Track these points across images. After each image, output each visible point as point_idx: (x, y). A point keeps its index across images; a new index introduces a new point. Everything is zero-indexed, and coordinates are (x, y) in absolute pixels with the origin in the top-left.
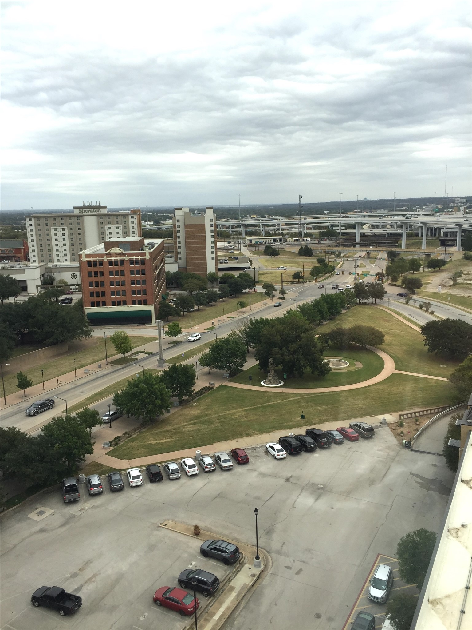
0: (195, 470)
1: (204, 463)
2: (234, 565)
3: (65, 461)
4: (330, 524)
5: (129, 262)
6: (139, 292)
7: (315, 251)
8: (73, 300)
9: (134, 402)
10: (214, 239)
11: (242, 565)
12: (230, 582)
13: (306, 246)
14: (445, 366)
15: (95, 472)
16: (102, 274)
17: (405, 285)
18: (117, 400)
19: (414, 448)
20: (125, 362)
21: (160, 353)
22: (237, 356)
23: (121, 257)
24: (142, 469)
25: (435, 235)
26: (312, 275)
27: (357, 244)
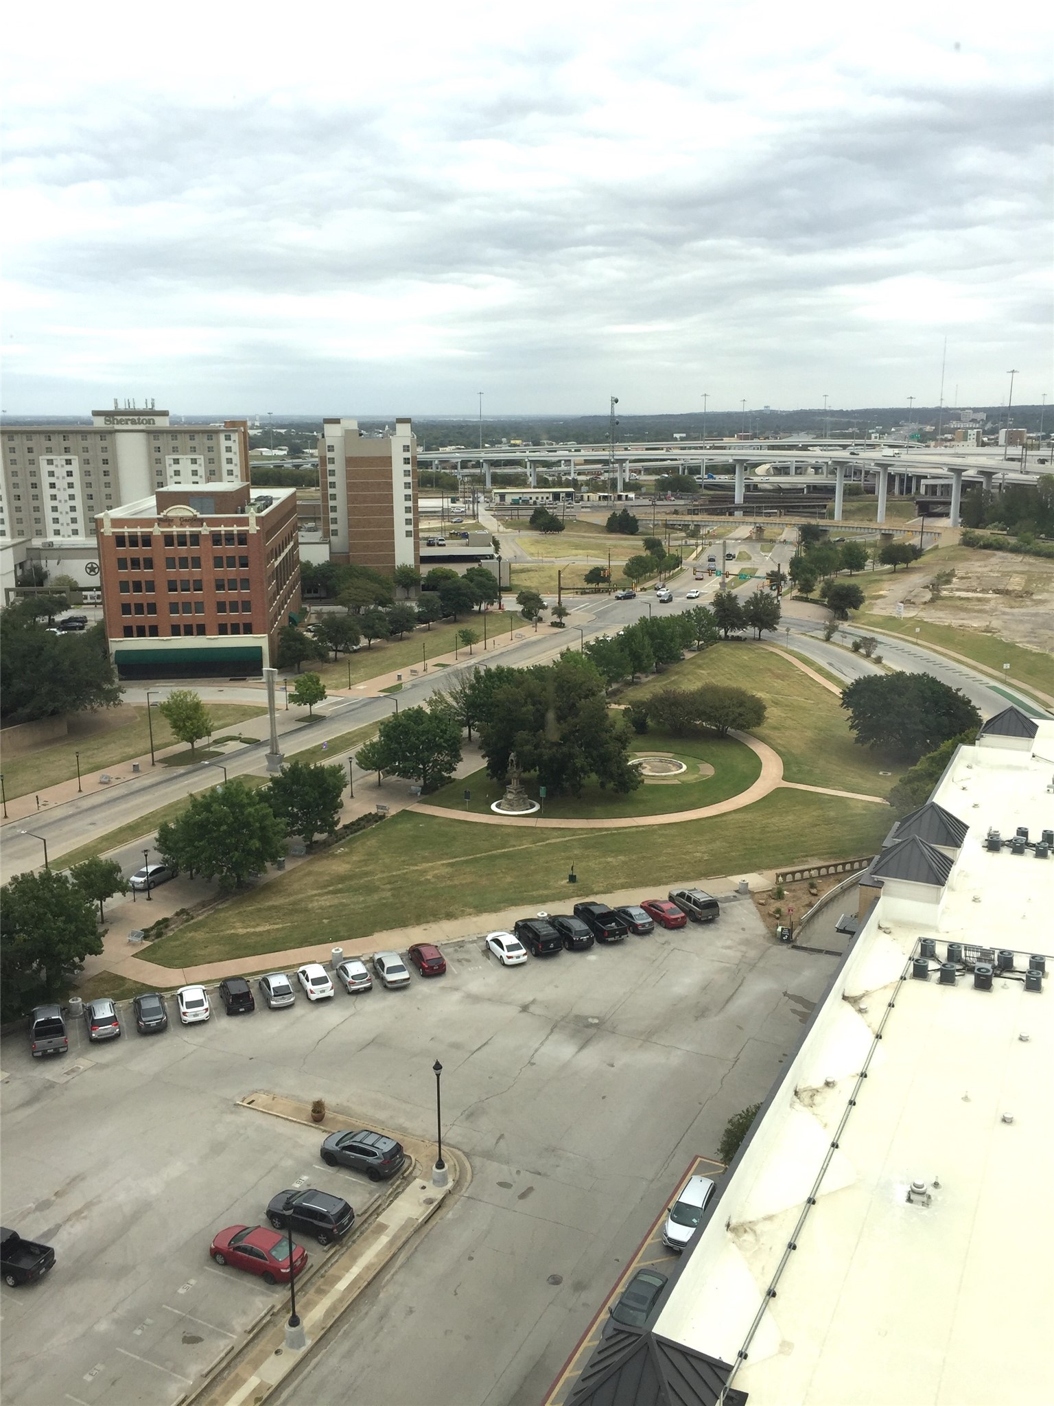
0: (327, 989)
1: (347, 974)
2: (391, 1182)
3: (39, 970)
4: (604, 1098)
5: (210, 537)
6: (234, 606)
7: (644, 522)
8: (88, 623)
9: (201, 843)
10: (411, 490)
11: (407, 1180)
12: (378, 1215)
13: (625, 511)
14: (890, 774)
15: (107, 993)
16: (149, 563)
17: (827, 599)
18: (166, 842)
19: (798, 943)
20: (192, 759)
21: (273, 742)
22: (440, 749)
23: (193, 526)
24: (211, 988)
25: (909, 490)
26: (629, 576)
27: (737, 508)
